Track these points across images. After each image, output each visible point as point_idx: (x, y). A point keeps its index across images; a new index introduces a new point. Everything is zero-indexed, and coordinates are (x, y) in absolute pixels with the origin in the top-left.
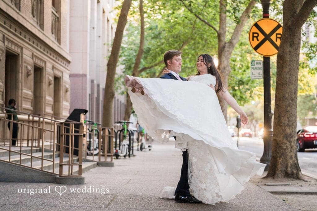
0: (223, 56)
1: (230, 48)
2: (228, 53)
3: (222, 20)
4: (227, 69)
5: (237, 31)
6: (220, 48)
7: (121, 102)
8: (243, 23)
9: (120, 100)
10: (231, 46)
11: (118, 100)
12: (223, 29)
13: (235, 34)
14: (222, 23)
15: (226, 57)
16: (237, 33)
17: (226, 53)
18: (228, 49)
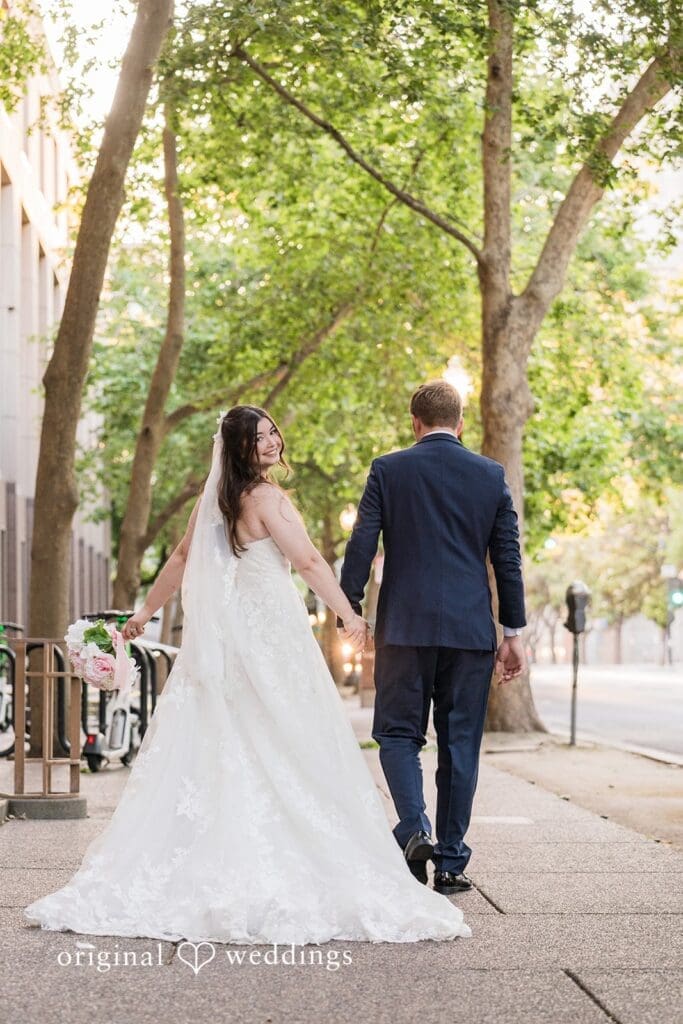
0: (502, 351)
1: (528, 316)
2: (521, 334)
3: (495, 208)
4: (520, 398)
5: (555, 248)
6: (489, 317)
7: (91, 549)
8: (577, 218)
9: (87, 543)
10: (532, 310)
11: (81, 543)
12: (501, 242)
13: (547, 261)
14: (495, 221)
15: (512, 352)
16: (554, 259)
17: (514, 337)
18: (523, 322)
